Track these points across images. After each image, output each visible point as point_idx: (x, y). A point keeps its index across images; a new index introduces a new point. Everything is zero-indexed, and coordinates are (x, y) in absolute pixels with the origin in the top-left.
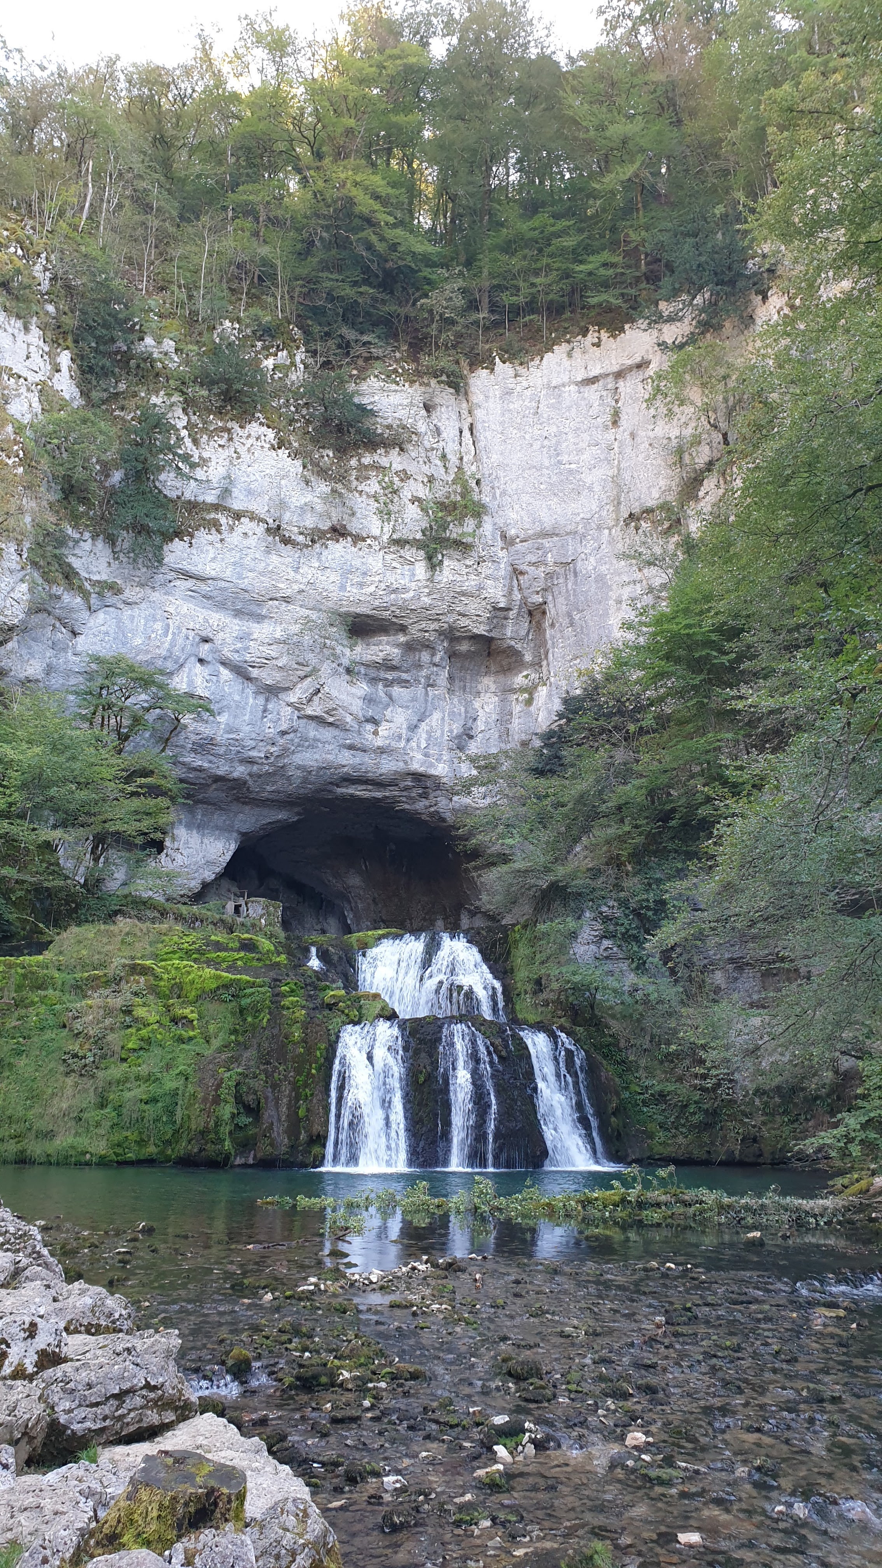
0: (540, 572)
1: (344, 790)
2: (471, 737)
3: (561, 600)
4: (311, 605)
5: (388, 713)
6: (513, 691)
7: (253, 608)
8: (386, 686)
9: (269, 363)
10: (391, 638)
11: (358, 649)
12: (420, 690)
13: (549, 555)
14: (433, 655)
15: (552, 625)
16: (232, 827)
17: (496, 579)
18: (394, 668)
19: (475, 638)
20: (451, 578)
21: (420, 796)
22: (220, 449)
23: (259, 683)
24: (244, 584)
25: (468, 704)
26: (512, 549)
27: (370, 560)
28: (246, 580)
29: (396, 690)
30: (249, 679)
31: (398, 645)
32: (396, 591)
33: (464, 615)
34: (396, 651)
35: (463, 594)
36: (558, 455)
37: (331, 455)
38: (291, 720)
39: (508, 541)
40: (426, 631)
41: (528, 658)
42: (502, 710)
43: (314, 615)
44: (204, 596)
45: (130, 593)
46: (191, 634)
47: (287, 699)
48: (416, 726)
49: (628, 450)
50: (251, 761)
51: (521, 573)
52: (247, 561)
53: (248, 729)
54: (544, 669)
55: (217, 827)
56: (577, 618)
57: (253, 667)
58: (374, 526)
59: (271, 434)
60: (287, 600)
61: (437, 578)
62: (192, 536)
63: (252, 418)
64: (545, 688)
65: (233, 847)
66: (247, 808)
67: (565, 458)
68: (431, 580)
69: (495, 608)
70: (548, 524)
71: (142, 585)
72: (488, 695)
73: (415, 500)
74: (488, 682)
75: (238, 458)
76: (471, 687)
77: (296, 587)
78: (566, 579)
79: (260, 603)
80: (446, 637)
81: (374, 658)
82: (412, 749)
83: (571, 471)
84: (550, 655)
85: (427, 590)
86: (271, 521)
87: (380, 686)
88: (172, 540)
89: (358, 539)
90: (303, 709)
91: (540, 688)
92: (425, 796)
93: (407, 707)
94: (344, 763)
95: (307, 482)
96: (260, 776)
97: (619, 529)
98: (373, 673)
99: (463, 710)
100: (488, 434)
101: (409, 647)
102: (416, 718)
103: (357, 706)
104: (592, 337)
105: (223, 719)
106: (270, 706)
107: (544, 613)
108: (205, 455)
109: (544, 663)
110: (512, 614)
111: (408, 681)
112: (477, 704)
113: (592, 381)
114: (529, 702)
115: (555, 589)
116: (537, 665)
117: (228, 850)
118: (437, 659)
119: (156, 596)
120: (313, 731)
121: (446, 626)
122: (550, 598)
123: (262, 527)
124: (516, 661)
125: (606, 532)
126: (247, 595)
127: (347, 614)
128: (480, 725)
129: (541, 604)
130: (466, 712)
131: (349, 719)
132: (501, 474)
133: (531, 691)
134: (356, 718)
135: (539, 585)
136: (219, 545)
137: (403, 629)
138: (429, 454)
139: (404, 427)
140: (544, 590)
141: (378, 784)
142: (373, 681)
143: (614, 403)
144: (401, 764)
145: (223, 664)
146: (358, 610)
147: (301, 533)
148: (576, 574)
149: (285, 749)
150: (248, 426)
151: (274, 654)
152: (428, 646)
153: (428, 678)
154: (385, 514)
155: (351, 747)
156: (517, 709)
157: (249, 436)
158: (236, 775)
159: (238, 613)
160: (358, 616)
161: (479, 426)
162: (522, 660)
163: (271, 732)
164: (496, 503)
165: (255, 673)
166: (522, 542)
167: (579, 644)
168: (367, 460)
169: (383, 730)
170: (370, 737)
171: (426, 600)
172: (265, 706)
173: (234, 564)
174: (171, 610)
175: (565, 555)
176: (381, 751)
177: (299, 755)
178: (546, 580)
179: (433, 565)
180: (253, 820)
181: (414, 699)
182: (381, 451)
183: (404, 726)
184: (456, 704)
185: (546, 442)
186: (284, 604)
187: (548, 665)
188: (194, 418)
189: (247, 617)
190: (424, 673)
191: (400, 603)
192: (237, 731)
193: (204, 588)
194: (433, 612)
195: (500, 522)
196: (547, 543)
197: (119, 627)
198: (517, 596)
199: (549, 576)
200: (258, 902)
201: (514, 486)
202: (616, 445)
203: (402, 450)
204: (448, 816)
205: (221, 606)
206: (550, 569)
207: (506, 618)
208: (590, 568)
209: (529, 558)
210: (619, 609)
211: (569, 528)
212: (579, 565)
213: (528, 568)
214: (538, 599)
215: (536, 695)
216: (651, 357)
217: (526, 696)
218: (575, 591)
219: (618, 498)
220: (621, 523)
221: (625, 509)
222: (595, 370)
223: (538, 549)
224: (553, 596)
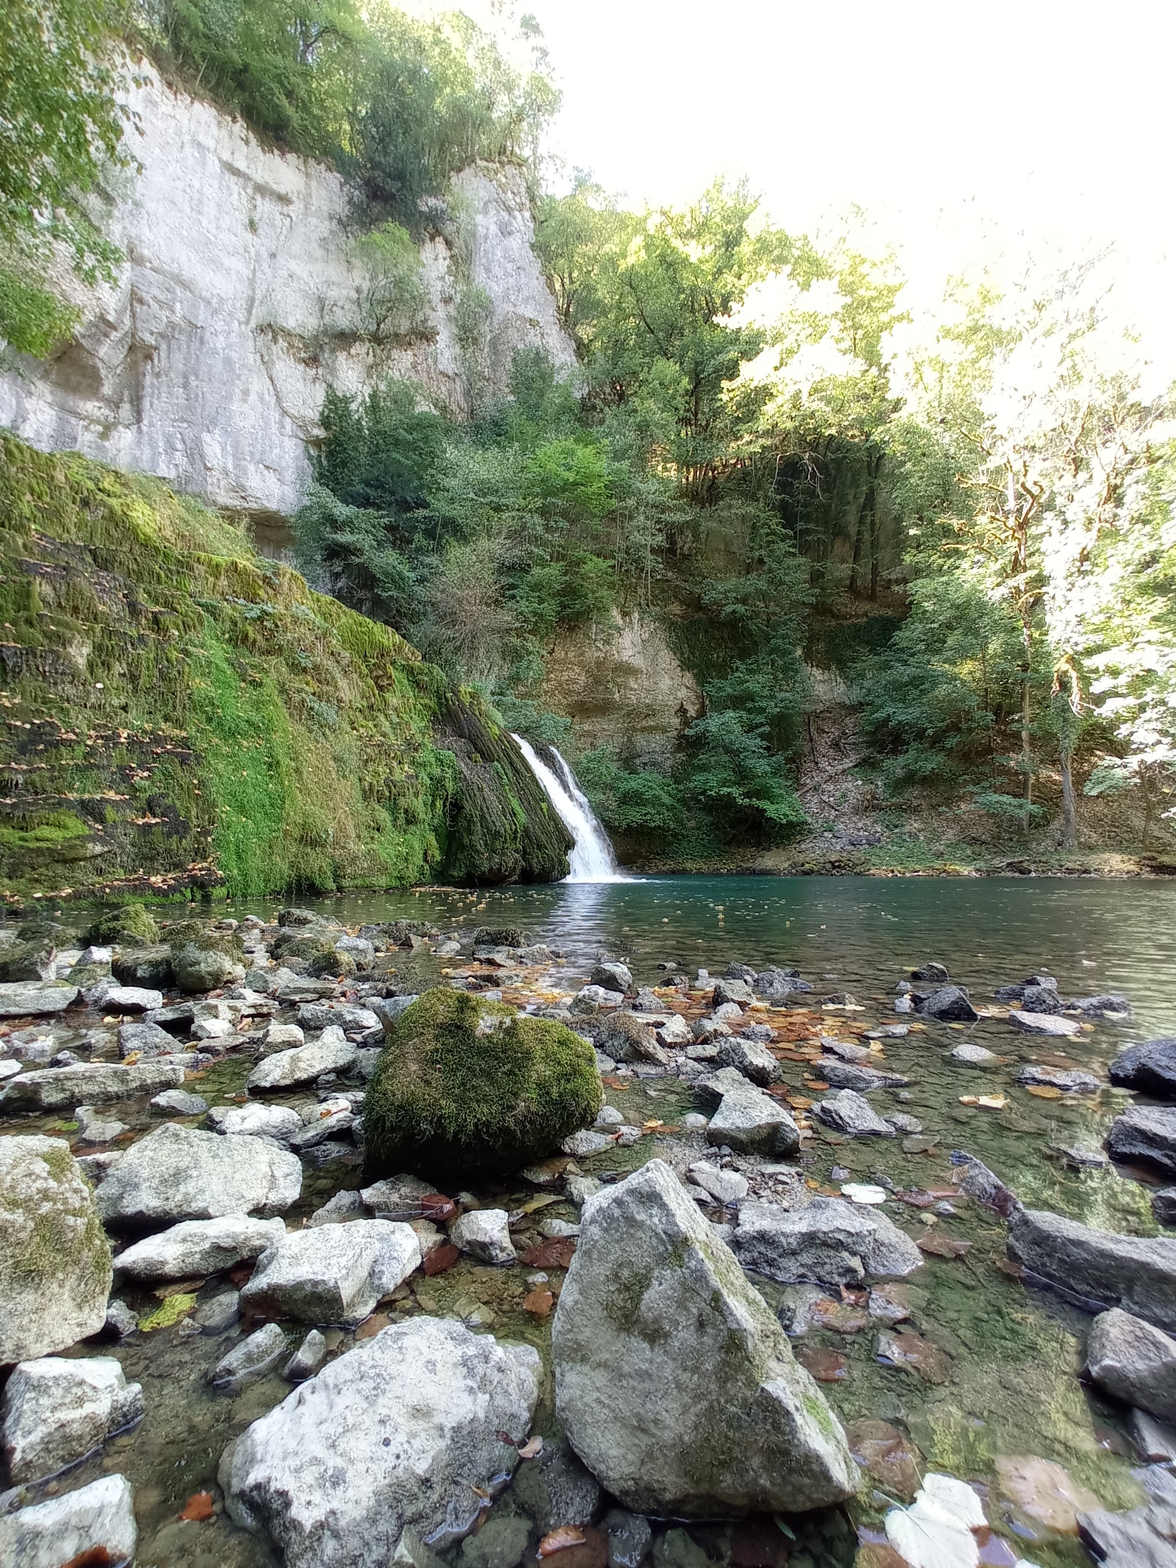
0: (162, 314)
3: (178, 357)
6: (79, 415)
13: (178, 305)
15: (158, 375)
25: (18, 399)
26: (137, 268)
39: (133, 258)
41: (107, 389)
42: (62, 428)
49: (265, 265)
51: (141, 301)
56: (194, 384)
64: (129, 432)
67: (205, 223)
69: (102, 318)
70: (186, 275)
72: (43, 402)
74: (43, 388)
76: (23, 383)
78: (190, 340)
83: (209, 239)
84: (146, 404)
91: (121, 429)
97: (250, 329)
99: (14, 402)
104: (240, 129)
107: (150, 357)
110: (115, 335)
112: (29, 404)
113: (235, 171)
114: (104, 437)
115: (174, 343)
116: (113, 404)
122: (164, 347)
124: (90, 385)
125: (236, 322)
129: (151, 347)
133: (107, 426)
135: (156, 327)
140: (162, 335)
143: (250, 210)
148: (202, 342)
156: (86, 436)
162: (98, 389)
166: (152, 269)
167: (190, 409)
175: (196, 317)
178: (167, 326)
185: (189, 190)
187: (138, 411)
195: (131, 231)
196: (179, 292)
198: (128, 321)
199: (172, 325)
202: (253, 251)
206: (177, 319)
207: (106, 335)
208: (219, 346)
209: (155, 291)
210: (245, 401)
211: (204, 294)
212: (207, 336)
213: (151, 302)
214: (151, 340)
215: (115, 434)
216: (294, 199)
217: (100, 428)
218: (198, 357)
219: (252, 300)
220: (252, 324)
221: (260, 314)
222: (242, 165)
223: (167, 289)
224: (169, 347)
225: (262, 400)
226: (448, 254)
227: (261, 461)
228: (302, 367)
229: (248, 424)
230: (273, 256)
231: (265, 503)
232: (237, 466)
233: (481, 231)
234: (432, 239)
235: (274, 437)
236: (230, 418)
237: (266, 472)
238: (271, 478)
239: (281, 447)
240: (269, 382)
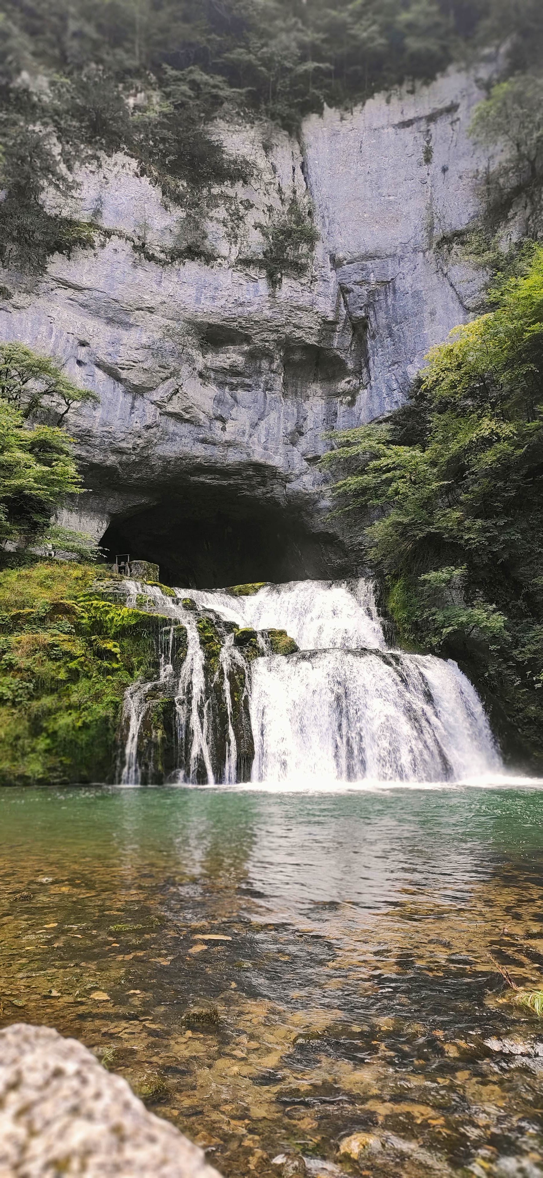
0: (363, 290)
1: (196, 478)
2: (302, 434)
3: (381, 314)
4: (171, 316)
5: (233, 412)
6: (338, 395)
7: (122, 316)
8: (231, 390)
9: (131, 101)
10: (237, 347)
11: (209, 356)
12: (260, 393)
13: (372, 275)
14: (271, 363)
15: (373, 337)
16: (104, 509)
17: (326, 296)
18: (238, 374)
19: (307, 348)
20: (289, 294)
21: (259, 484)
22: (91, 175)
23: (127, 384)
24: (115, 295)
25: (299, 406)
26: (340, 270)
27: (221, 277)
28: (117, 291)
29: (240, 393)
30: (118, 379)
31: (243, 354)
32: (242, 304)
33: (299, 328)
34: (241, 358)
35: (299, 308)
36: (379, 188)
37: (185, 185)
38: (155, 416)
39: (336, 263)
40: (267, 341)
41: (350, 366)
42: (329, 410)
43: (173, 324)
44: (81, 305)
45: (18, 299)
46: (71, 337)
47: (151, 398)
48: (257, 424)
49: (439, 183)
50: (119, 451)
51: (349, 291)
52: (118, 274)
53: (118, 423)
54: (365, 376)
55: (92, 510)
56: (395, 329)
57: (123, 369)
58: (223, 248)
59: (134, 163)
60: (151, 310)
61: (278, 294)
62: (70, 250)
63: (118, 149)
64: (365, 391)
65: (105, 526)
66: (116, 494)
67: (384, 191)
68: (272, 295)
69: (325, 322)
70: (371, 249)
71: (28, 292)
72: (316, 398)
73: (258, 226)
74: (316, 388)
75: (107, 183)
76: (301, 392)
77: (159, 299)
78: (386, 295)
79: (127, 312)
80: (283, 347)
81: (222, 364)
82: (253, 443)
83: (390, 202)
84: (371, 363)
85: (268, 304)
86: (136, 240)
87: (227, 389)
88: (52, 253)
89: (209, 258)
90: (165, 407)
91: (361, 391)
92: (263, 484)
93: (249, 407)
94: (198, 454)
95: (166, 207)
96: (128, 465)
97: (432, 251)
98: (221, 377)
99: (295, 410)
100: (318, 170)
101: (252, 356)
102: (257, 417)
103: (209, 406)
104: (406, 86)
105: (99, 413)
106: (137, 404)
107: (366, 327)
108: (78, 179)
109: (365, 370)
110: (339, 327)
111: (250, 386)
112: (306, 406)
113: (406, 124)
114: (352, 403)
115: (376, 305)
116: (357, 373)
117: (101, 528)
118: (274, 366)
119: (41, 302)
120: (172, 426)
121: (283, 336)
122: (372, 313)
123: (130, 244)
124: (340, 369)
125: (420, 254)
126: (117, 305)
127: (202, 324)
128: (309, 424)
129: (363, 319)
130: (298, 412)
131: (202, 416)
132: (330, 205)
133: (353, 394)
134: (208, 416)
135: (361, 303)
136: (94, 259)
137: (247, 339)
138: (268, 187)
139: (247, 163)
140: (367, 306)
141: (224, 472)
142: (221, 385)
143: (425, 144)
144: (245, 456)
145: (98, 365)
146: (211, 321)
147: (162, 252)
148: (395, 291)
149: (149, 441)
150: (114, 155)
151: (140, 358)
152: (267, 355)
153: (266, 383)
154: (233, 237)
155: (204, 441)
156: (341, 409)
157: (116, 164)
158: (108, 463)
159: (110, 321)
160: (210, 325)
161: (310, 163)
162: (345, 368)
163: (138, 426)
164: (326, 230)
165: (124, 374)
166: (348, 263)
167: (397, 351)
168: (216, 190)
169: (230, 426)
170: (219, 432)
171: (268, 313)
172: (133, 403)
173: (107, 276)
174: (54, 315)
175: (385, 275)
176: (229, 444)
177: (160, 447)
178: (368, 296)
179: (274, 282)
180: (121, 503)
181: (255, 401)
182: (228, 183)
183: (248, 424)
184: (288, 406)
185: (369, 177)
186: (149, 314)
187: (369, 371)
188: (67, 147)
189: (117, 325)
190: (263, 378)
191: (246, 315)
192: (110, 424)
193: (81, 297)
194: (274, 323)
195: (330, 247)
196: (369, 264)
197: (10, 328)
198: (343, 312)
199: (372, 293)
200: (141, 564)
201: (342, 215)
202: (429, 180)
203: (245, 182)
204: (282, 501)
205: (96, 314)
206: (372, 287)
207: (334, 331)
208: (407, 286)
209: (354, 278)
210: (433, 320)
211: (389, 251)
212: (398, 283)
213: (353, 287)
214: (361, 314)
215: (358, 397)
216: (459, 101)
217: (349, 398)
218: (394, 306)
219: (431, 225)
220: (434, 246)
221: (438, 233)
222: (410, 115)
223: (362, 270)
224: (374, 311)
225: (447, 310)
228: (473, 259)
230: (445, 170)
236: (424, 342)
240: (450, 290)
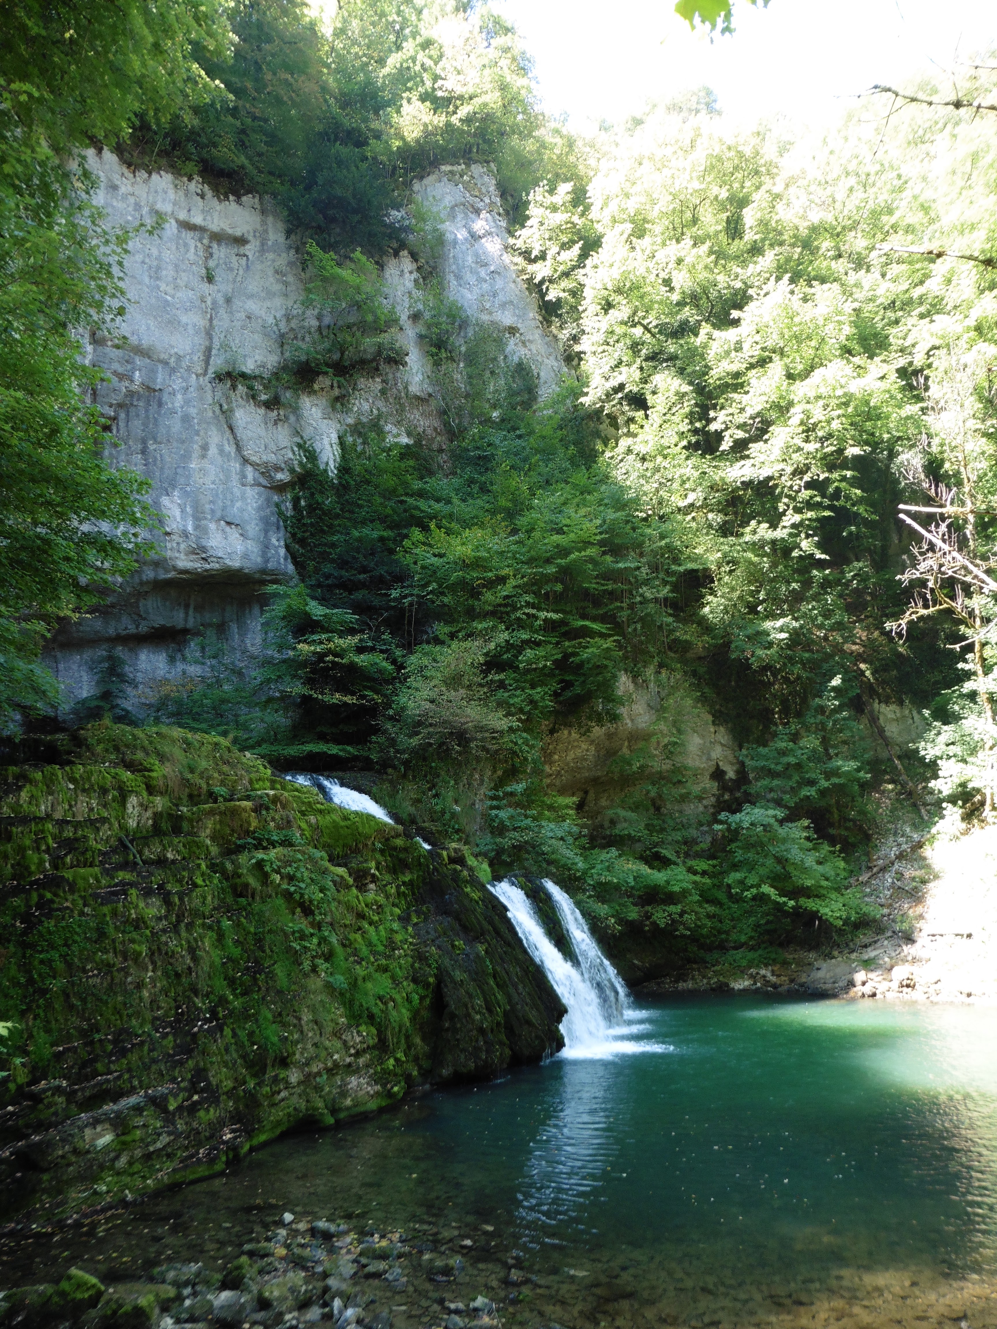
0: (123, 386)
3: (136, 424)
13: (137, 373)
15: (116, 444)
26: (99, 349)
36: (158, 278)
39: (95, 339)
49: (222, 311)
51: (103, 379)
56: (152, 448)
67: (163, 287)
70: (145, 343)
78: (148, 404)
83: (166, 301)
97: (207, 380)
104: (196, 186)
107: (112, 428)
113: (190, 227)
115: (132, 411)
122: (122, 416)
125: (194, 376)
129: (110, 418)
135: (115, 399)
140: (120, 406)
143: (204, 259)
148: (160, 404)
166: (113, 346)
175: (154, 381)
178: (126, 396)
196: (138, 361)
199: (131, 394)
202: (209, 300)
206: (134, 387)
208: (177, 405)
209: (116, 366)
210: (203, 456)
211: (162, 356)
212: (165, 398)
213: (111, 377)
214: (110, 412)
216: (251, 238)
218: (156, 420)
219: (209, 350)
220: (210, 375)
221: (218, 362)
222: (198, 220)
223: (127, 362)
224: (127, 415)
225: (221, 451)
226: (415, 266)
227: (222, 518)
228: (262, 411)
229: (208, 480)
230: (228, 301)
231: (229, 562)
232: (197, 527)
233: (450, 237)
234: (396, 254)
235: (235, 490)
236: (188, 477)
237: (228, 529)
238: (234, 534)
239: (243, 498)
240: (228, 432)
